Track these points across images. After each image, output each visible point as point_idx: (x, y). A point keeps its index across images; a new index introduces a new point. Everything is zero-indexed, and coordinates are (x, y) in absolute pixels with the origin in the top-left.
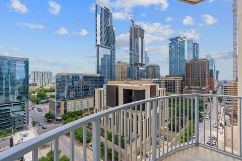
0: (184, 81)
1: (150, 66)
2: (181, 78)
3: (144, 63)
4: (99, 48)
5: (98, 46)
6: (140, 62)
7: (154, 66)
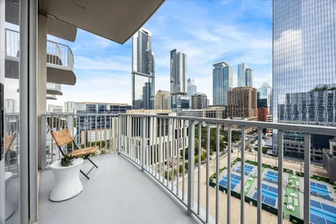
0: (226, 111)
1: (196, 95)
2: (224, 109)
3: (186, 92)
4: (136, 75)
5: (134, 73)
6: (182, 91)
7: (199, 96)
